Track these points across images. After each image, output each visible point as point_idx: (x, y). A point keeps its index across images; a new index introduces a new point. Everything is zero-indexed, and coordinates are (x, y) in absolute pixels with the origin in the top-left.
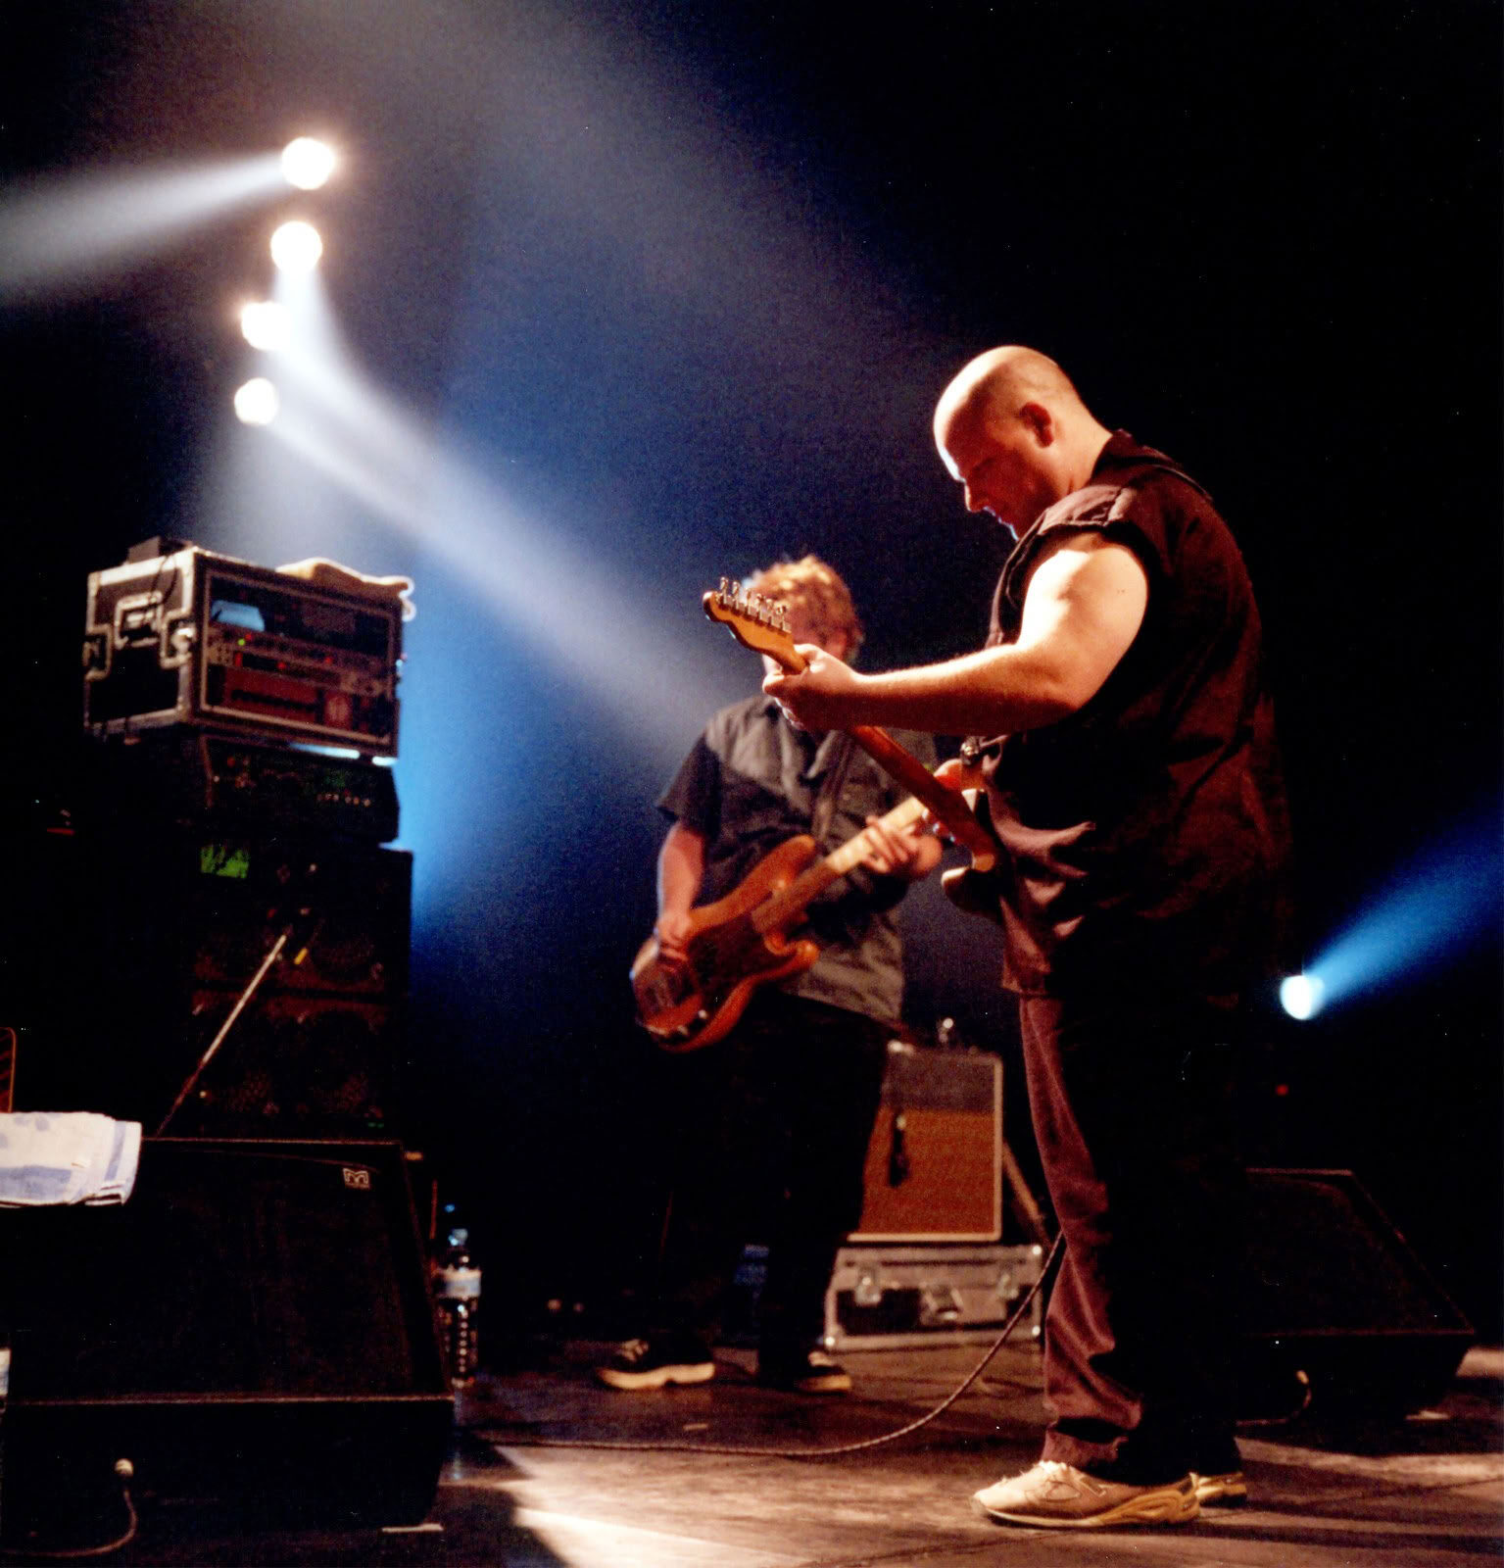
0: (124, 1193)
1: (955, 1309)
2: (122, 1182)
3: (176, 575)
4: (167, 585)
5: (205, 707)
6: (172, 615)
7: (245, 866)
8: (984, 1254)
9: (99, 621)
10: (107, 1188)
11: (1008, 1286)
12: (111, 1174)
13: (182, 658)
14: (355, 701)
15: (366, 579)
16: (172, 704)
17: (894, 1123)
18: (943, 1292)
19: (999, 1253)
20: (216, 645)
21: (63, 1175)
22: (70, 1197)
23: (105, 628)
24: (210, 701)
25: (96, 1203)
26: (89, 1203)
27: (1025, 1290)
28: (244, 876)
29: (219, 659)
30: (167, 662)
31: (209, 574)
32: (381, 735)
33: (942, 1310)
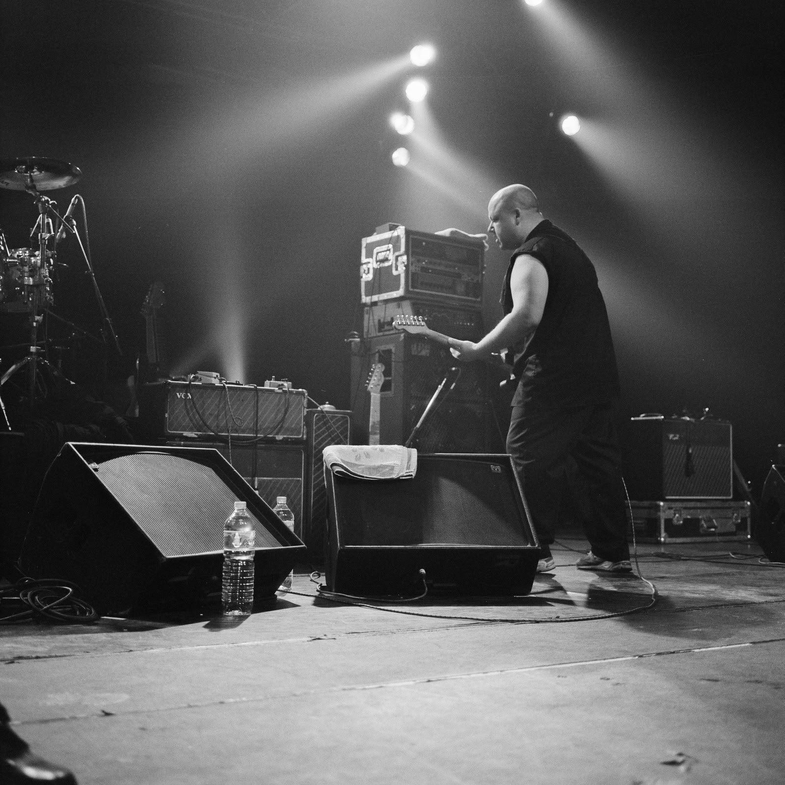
0: (414, 474)
1: (715, 527)
2: (413, 470)
3: (398, 237)
4: (395, 241)
5: (411, 289)
6: (397, 254)
7: (428, 351)
8: (727, 505)
9: (367, 257)
10: (407, 472)
11: (737, 519)
12: (408, 468)
13: (402, 269)
14: (467, 284)
15: (470, 235)
16: (398, 289)
17: (687, 450)
18: (709, 520)
19: (732, 504)
20: (414, 265)
21: (392, 468)
22: (394, 476)
23: (370, 260)
24: (413, 287)
25: (403, 478)
26: (401, 478)
27: (744, 520)
28: (428, 355)
29: (416, 270)
30: (395, 273)
31: (411, 236)
32: (477, 297)
33: (709, 527)
